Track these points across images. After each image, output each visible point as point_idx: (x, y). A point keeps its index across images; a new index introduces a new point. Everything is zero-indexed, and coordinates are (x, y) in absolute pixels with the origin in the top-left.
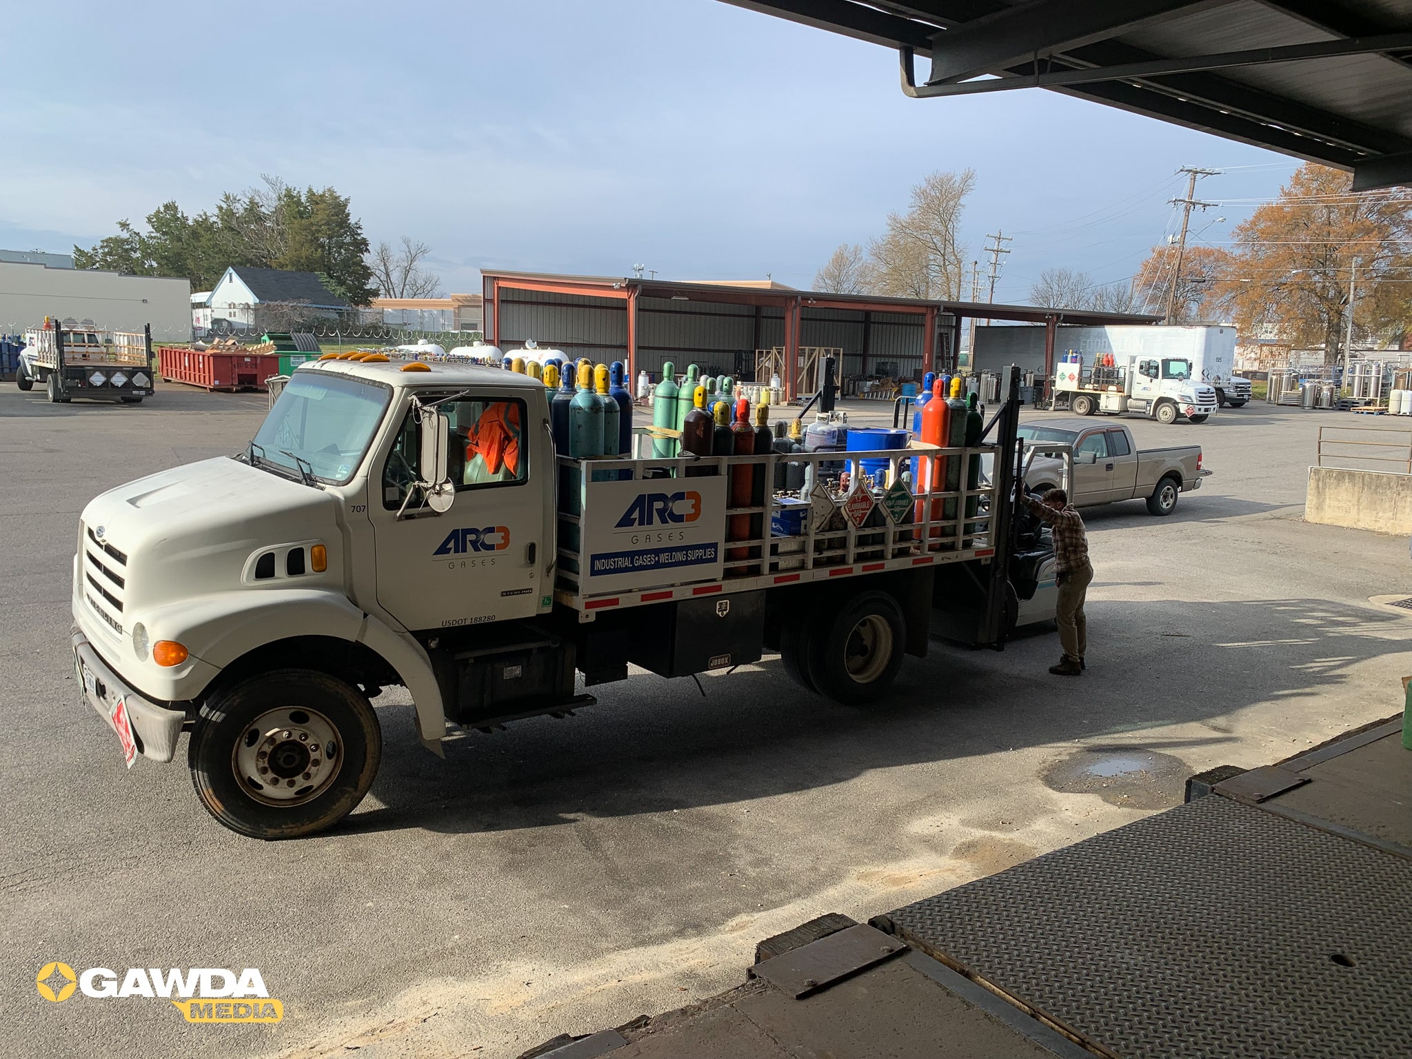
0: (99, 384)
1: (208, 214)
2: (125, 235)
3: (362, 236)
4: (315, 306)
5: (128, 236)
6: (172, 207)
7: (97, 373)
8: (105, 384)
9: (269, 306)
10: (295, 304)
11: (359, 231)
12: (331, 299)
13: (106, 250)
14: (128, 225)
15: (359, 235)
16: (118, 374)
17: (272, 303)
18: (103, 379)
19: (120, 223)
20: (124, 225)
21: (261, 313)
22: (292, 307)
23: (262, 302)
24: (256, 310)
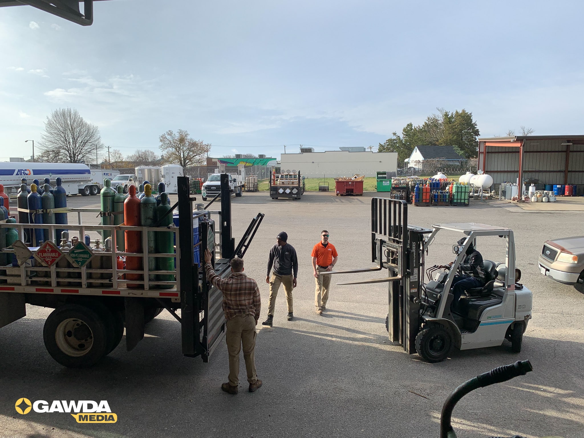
0: (281, 193)
1: (420, 126)
2: (395, 137)
3: (477, 128)
4: (447, 160)
5: (396, 138)
6: (410, 125)
7: (281, 189)
8: (283, 193)
9: (428, 160)
10: (438, 159)
11: (476, 126)
12: (457, 156)
13: (388, 144)
14: (396, 134)
15: (476, 128)
16: (288, 189)
17: (428, 159)
18: (283, 191)
19: (393, 133)
20: (394, 134)
21: (424, 164)
22: (437, 161)
23: (425, 159)
24: (423, 163)
